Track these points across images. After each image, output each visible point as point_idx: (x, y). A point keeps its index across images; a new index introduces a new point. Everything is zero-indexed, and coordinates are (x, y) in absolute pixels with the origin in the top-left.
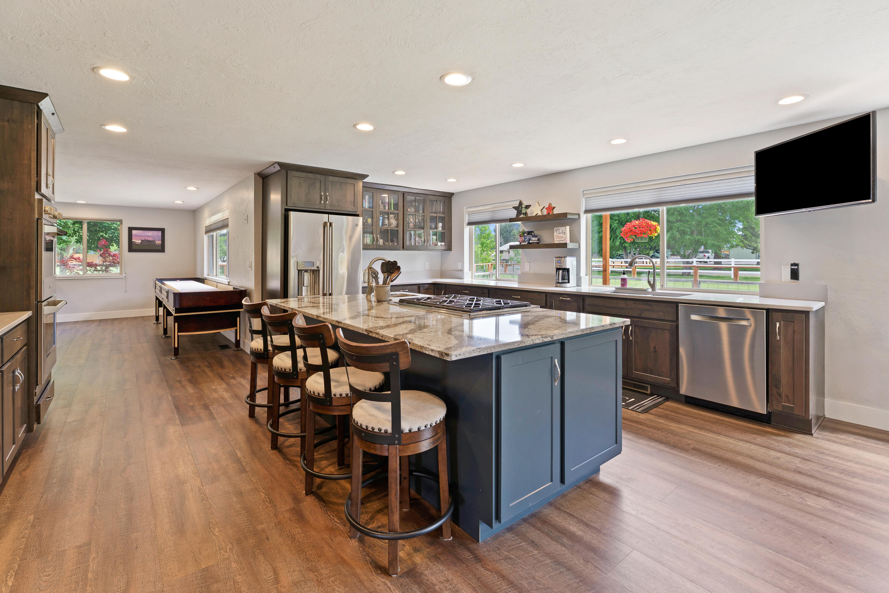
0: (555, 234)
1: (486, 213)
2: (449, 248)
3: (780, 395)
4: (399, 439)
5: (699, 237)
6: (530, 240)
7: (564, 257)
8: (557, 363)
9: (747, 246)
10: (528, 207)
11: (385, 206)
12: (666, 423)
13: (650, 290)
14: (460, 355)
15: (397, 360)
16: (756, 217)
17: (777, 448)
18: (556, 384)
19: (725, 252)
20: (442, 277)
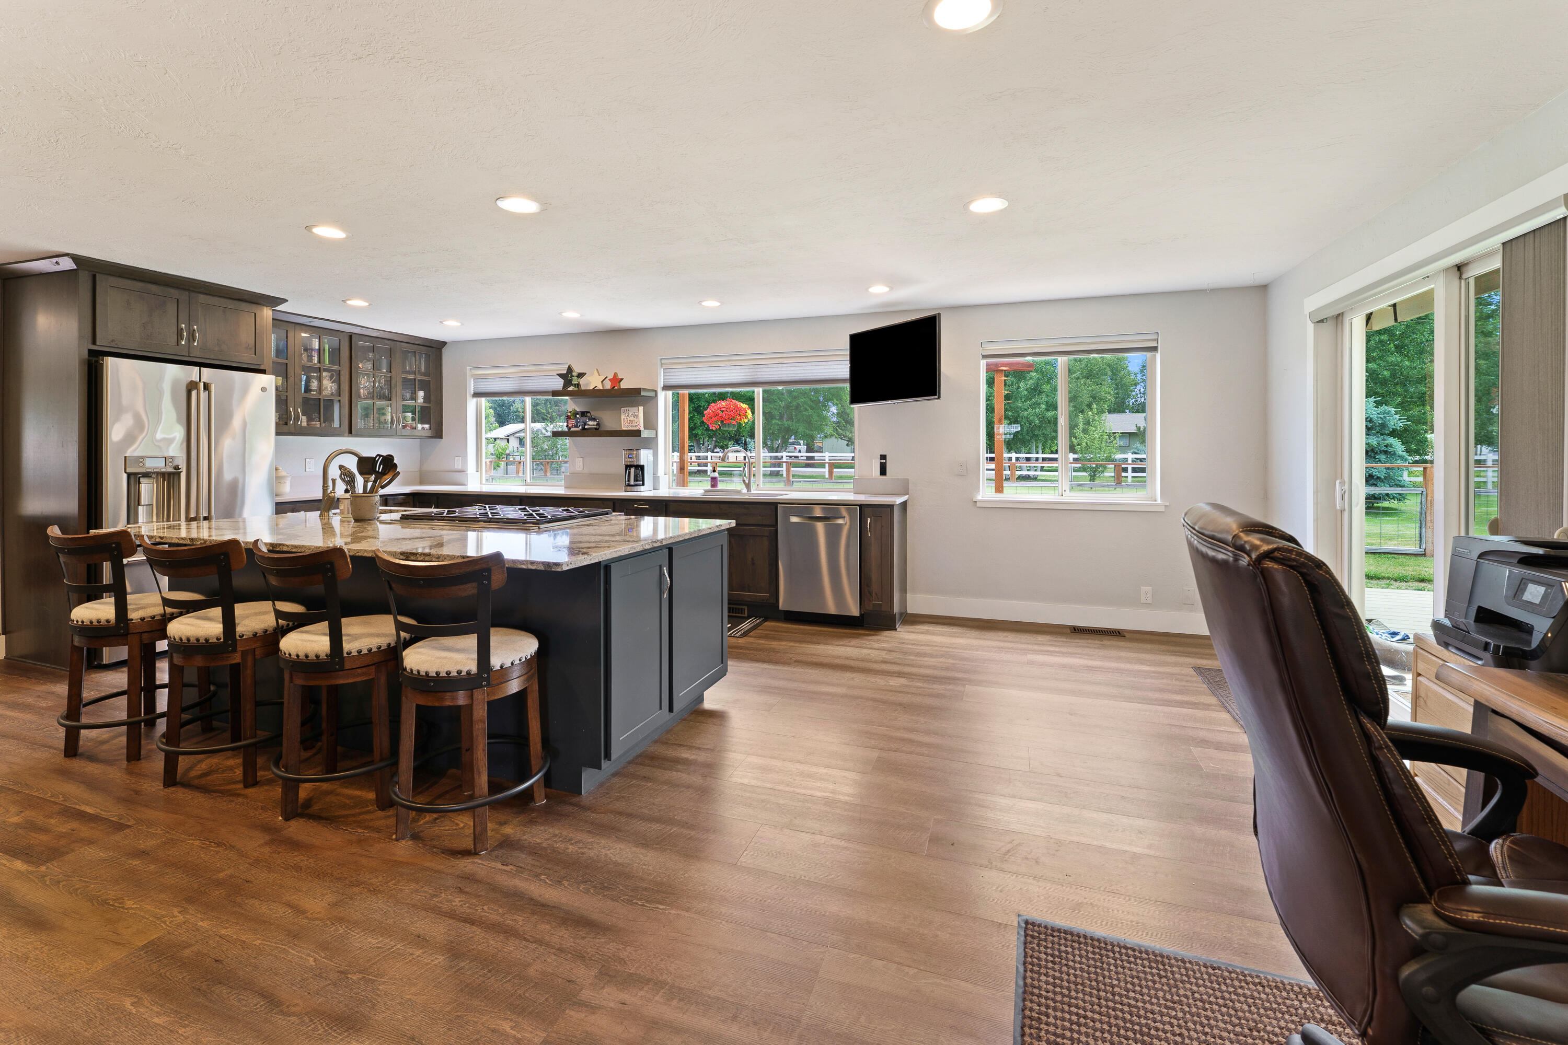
0: (623, 417)
1: (508, 379)
2: (438, 433)
3: (870, 593)
4: (488, 680)
5: (789, 423)
6: (585, 425)
7: (637, 450)
8: (665, 571)
9: (842, 437)
10: (581, 375)
11: (310, 358)
12: (767, 642)
13: (745, 491)
14: (571, 564)
15: (489, 578)
16: (852, 406)
17: (868, 646)
18: (665, 596)
19: (818, 444)
20: (422, 483)
